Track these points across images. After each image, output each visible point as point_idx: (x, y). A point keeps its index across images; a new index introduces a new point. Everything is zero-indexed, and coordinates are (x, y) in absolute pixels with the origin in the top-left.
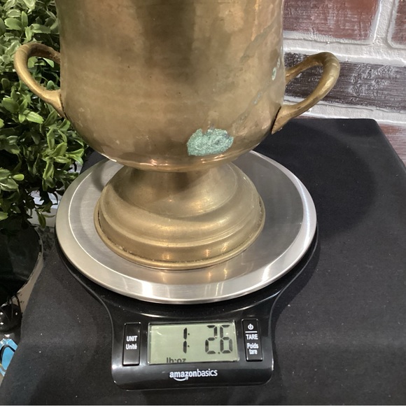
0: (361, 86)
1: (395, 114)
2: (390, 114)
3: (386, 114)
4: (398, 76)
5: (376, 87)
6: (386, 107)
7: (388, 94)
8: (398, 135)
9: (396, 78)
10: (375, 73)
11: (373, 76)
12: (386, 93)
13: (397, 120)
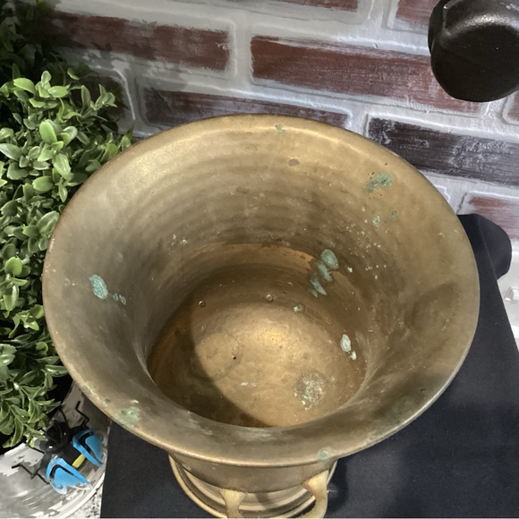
0: (464, 158)
1: (504, 188)
2: (497, 188)
3: (491, 187)
4: (511, 152)
5: (484, 160)
6: (493, 181)
7: (497, 169)
8: (504, 208)
9: (509, 154)
10: (482, 147)
11: (480, 150)
12: (495, 167)
13: (506, 194)
